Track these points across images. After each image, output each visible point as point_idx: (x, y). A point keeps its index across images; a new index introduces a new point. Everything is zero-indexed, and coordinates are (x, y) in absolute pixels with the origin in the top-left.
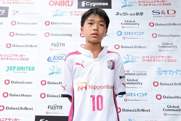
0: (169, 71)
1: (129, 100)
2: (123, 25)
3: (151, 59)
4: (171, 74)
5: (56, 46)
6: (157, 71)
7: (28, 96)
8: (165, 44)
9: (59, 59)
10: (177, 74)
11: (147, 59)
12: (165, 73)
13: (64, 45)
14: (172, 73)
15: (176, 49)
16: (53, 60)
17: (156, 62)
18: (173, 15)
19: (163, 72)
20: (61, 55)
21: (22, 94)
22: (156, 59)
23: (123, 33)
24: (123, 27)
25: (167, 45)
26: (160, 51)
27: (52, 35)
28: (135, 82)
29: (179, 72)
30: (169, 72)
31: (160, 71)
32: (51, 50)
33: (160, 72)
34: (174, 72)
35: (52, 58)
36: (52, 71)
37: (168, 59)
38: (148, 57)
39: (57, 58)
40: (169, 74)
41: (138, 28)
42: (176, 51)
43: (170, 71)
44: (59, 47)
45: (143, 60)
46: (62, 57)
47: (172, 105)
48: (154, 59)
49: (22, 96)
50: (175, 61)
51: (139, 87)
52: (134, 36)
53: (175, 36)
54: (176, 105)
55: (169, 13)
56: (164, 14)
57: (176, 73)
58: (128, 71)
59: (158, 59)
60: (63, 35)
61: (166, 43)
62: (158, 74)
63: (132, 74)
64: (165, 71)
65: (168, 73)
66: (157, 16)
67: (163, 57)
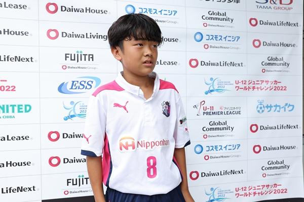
0: (274, 106)
1: (212, 157)
2: (206, 21)
3: (248, 86)
4: (278, 111)
5: (74, 60)
6: (257, 108)
7: (23, 164)
8: (272, 59)
9: (82, 87)
10: (285, 111)
11: (243, 86)
12: (269, 108)
13: (92, 58)
14: (278, 108)
15: (287, 69)
16: (71, 90)
17: (256, 90)
18: (287, 6)
19: (266, 108)
20: (87, 80)
21: (9, 162)
22: (256, 86)
23: (205, 37)
24: (205, 25)
25: (275, 62)
26: (264, 71)
27: (65, 35)
28: (221, 126)
29: (288, 107)
30: (275, 108)
31: (262, 106)
32: (64, 67)
33: (261, 108)
34: (281, 107)
35: (69, 86)
36: (70, 112)
37: (275, 85)
38: (244, 82)
39: (78, 85)
40: (275, 111)
41: (232, 27)
42: (287, 71)
43: (276, 106)
44: (82, 63)
45: (236, 87)
46: (90, 83)
47: (275, 161)
48: (254, 85)
49: (9, 165)
50: (285, 90)
51: (228, 134)
52: (223, 43)
53: (287, 45)
54: (279, 160)
55: (283, 3)
56: (275, 3)
57: (283, 109)
58: (212, 108)
59: (259, 86)
60: (89, 36)
61: (274, 57)
62: (259, 111)
63: (218, 113)
64: (269, 107)
65: (273, 108)
66: (262, 5)
67: (268, 81)
